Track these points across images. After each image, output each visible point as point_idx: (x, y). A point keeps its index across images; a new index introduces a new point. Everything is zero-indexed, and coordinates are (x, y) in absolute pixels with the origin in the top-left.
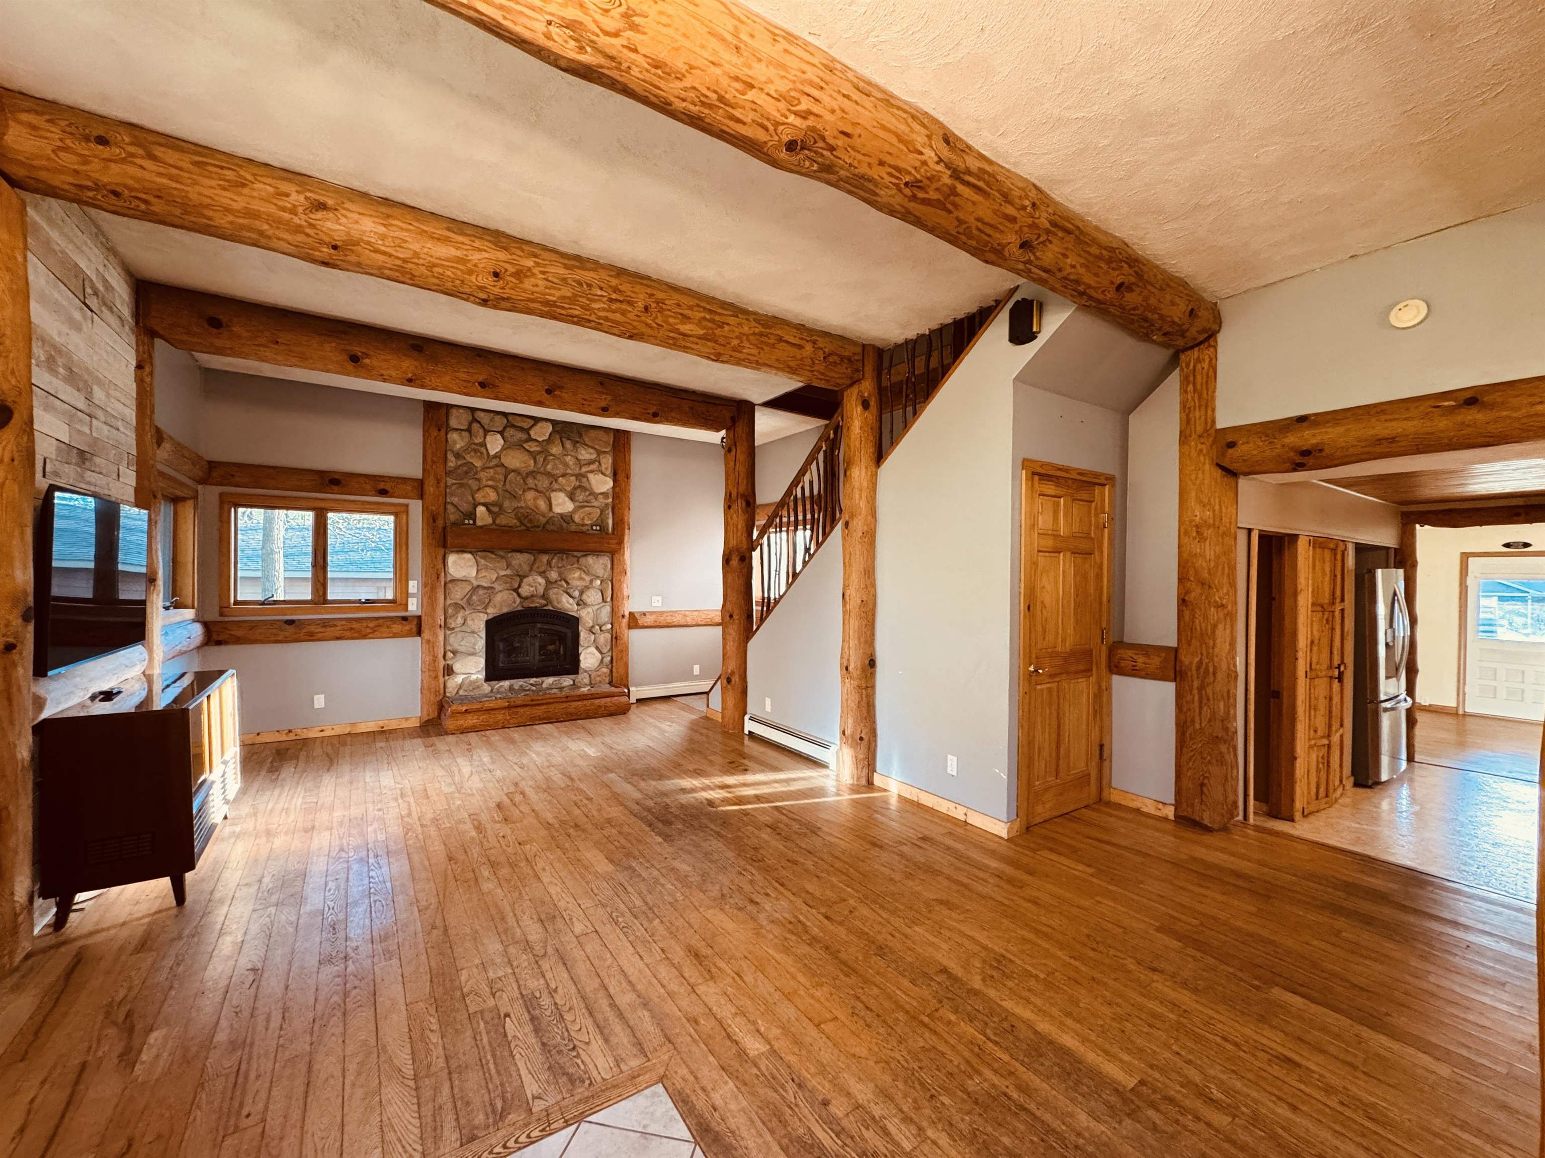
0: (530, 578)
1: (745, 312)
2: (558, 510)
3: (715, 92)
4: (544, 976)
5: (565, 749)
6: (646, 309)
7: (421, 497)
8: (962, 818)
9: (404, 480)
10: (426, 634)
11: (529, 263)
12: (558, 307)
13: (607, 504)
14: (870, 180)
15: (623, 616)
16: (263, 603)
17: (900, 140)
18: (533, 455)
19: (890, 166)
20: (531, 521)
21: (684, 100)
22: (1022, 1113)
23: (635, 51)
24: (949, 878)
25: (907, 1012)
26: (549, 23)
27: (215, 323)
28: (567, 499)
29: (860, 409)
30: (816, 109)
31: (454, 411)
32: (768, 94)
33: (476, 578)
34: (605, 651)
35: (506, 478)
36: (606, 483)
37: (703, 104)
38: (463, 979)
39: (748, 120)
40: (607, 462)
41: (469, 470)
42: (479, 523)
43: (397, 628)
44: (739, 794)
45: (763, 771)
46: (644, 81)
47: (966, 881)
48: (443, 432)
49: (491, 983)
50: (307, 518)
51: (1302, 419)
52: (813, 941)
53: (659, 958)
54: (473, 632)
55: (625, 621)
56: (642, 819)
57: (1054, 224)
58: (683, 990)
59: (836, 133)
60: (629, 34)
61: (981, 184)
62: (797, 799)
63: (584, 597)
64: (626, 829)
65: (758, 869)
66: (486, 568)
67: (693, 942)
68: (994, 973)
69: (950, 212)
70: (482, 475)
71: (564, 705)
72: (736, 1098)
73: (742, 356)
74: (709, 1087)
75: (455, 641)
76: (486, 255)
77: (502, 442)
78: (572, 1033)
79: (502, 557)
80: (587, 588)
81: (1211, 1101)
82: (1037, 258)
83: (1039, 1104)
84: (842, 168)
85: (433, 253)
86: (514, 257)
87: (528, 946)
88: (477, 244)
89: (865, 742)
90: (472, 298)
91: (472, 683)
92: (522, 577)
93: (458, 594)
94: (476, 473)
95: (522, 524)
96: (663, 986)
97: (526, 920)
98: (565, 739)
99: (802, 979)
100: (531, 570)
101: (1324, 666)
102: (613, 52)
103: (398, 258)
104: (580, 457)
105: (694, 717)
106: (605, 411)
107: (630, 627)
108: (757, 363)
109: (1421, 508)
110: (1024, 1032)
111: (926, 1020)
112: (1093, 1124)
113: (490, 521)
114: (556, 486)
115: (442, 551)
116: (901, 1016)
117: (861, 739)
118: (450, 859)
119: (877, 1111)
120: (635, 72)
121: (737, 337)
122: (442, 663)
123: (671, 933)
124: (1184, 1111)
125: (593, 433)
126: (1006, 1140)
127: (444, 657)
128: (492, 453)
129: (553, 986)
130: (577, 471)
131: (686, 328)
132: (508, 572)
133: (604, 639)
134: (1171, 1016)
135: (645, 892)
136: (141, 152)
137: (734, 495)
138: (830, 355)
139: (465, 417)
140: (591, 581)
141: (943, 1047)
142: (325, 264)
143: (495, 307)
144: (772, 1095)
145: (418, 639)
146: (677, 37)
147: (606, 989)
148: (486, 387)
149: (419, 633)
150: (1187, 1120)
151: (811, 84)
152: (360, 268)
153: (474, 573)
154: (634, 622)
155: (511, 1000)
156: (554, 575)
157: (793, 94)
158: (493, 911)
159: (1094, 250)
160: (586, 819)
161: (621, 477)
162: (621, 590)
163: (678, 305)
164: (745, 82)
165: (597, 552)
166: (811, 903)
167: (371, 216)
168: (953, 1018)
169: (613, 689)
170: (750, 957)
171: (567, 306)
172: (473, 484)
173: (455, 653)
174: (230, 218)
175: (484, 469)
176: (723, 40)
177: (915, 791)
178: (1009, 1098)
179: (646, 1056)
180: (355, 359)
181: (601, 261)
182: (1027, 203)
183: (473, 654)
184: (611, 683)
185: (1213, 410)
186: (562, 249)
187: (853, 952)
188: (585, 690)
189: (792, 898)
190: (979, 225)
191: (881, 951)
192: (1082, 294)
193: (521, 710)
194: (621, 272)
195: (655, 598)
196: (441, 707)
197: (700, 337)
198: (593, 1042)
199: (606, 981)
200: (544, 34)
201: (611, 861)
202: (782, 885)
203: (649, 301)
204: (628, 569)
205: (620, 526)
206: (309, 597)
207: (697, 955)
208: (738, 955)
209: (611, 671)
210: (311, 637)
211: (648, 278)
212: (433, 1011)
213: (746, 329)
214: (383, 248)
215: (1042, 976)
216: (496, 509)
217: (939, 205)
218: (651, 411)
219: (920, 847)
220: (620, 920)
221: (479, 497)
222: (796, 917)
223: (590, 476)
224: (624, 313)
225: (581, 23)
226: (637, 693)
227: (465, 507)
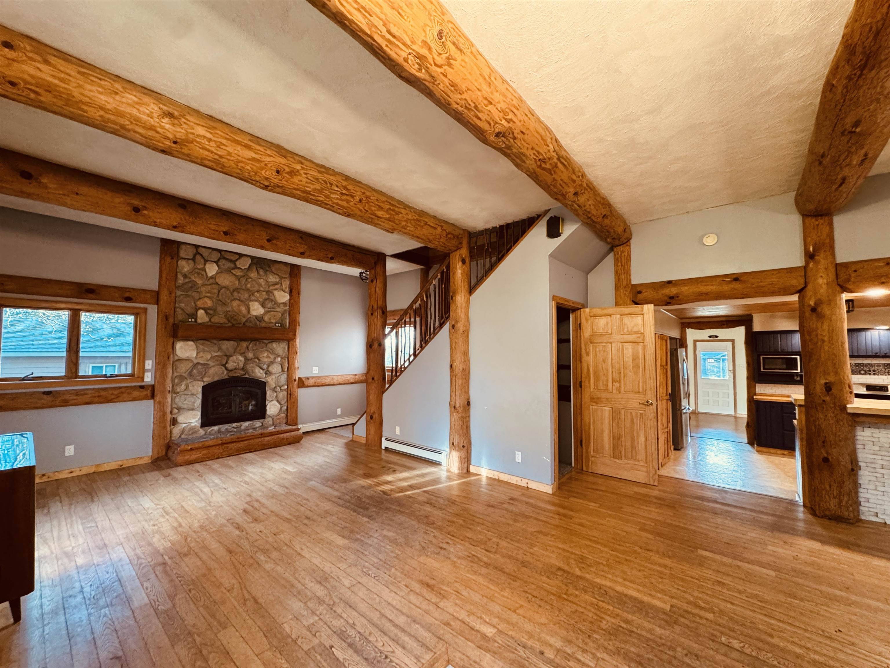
0: (235, 357)
1: (409, 207)
2: (254, 313)
3: (474, 103)
4: (341, 617)
5: (271, 469)
6: (360, 201)
7: (157, 303)
8: (525, 485)
9: (145, 291)
10: (158, 398)
11: (298, 167)
12: (311, 195)
13: (285, 310)
14: (524, 155)
15: (295, 380)
16: (23, 379)
17: (542, 139)
18: (239, 278)
19: (536, 150)
20: (235, 320)
21: (458, 104)
22: (632, 634)
23: (446, 76)
24: (536, 519)
25: (554, 595)
26: (410, 54)
27: (27, 176)
28: (260, 306)
29: (460, 263)
30: (514, 119)
31: (183, 247)
32: (497, 109)
33: (196, 358)
34: (283, 402)
35: (219, 292)
36: (284, 297)
37: (466, 108)
38: (288, 629)
39: (483, 119)
40: (286, 284)
41: (194, 286)
42: (199, 321)
43: (136, 394)
44: (399, 485)
45: (405, 471)
46: (443, 91)
47: (545, 519)
48: (175, 261)
49: (309, 629)
50: (65, 315)
51: (669, 282)
52: (487, 565)
53: (407, 592)
54: (193, 395)
55: (296, 383)
56: (348, 508)
57: (587, 185)
58: (431, 608)
59: (519, 131)
60: (446, 67)
61: (566, 163)
62: (433, 485)
63: (270, 369)
64: (340, 515)
65: (435, 528)
66: (204, 351)
67: (421, 578)
68: (583, 566)
69: (552, 175)
70: (203, 289)
71: (260, 440)
72: (495, 662)
73: (406, 231)
74: (477, 660)
75: (180, 401)
76: (272, 159)
77: (217, 268)
78: (381, 649)
79: (215, 344)
80: (272, 363)
81: (702, 608)
82: (578, 200)
83: (637, 628)
84: (515, 148)
85: (241, 154)
86: (289, 162)
87: (320, 601)
88: (268, 152)
89: (466, 448)
90: (258, 184)
91: (191, 429)
92: (228, 357)
93: (183, 368)
94: (198, 288)
95: (229, 321)
96: (419, 608)
97: (310, 585)
98: (267, 462)
99: (492, 587)
100: (234, 352)
101: (665, 394)
102: (435, 75)
103: (216, 154)
104: (270, 280)
105: (345, 441)
106: (302, 255)
107: (299, 387)
108: (413, 235)
109: (691, 321)
110: (612, 593)
111: (565, 597)
112: (663, 631)
113: (207, 319)
114: (253, 298)
115: (171, 340)
116: (552, 597)
117: (463, 446)
118: (230, 552)
119: (569, 650)
120: (441, 86)
121: (405, 221)
122: (169, 417)
123: (405, 575)
124: (695, 615)
125: (278, 266)
126: (632, 649)
127: (171, 412)
128: (210, 275)
129: (351, 622)
130: (267, 289)
131: (380, 213)
132: (219, 353)
133: (282, 395)
134: (666, 571)
135: (377, 553)
136: (38, 58)
137: (375, 307)
138: (449, 234)
139: (191, 252)
140: (275, 359)
141: (580, 609)
142: (163, 152)
143: (271, 191)
144: (513, 656)
145: (151, 401)
146: (467, 74)
147: (386, 617)
148: (227, 235)
149: (153, 396)
150: (697, 619)
151: (515, 107)
152: (190, 158)
153: (195, 354)
154: (302, 383)
155: (328, 636)
156: (250, 355)
157: (507, 110)
158: (283, 582)
159: (598, 199)
160: (312, 513)
161: (294, 293)
162: (294, 364)
163: (377, 200)
164: (489, 101)
165: (278, 340)
166: (474, 544)
167: (203, 126)
168: (577, 593)
169: (290, 427)
170: (457, 580)
171: (317, 195)
172: (196, 295)
173: (179, 409)
174: (102, 113)
175: (203, 285)
176: (485, 79)
177: (496, 473)
178: (623, 628)
179: (432, 651)
180: (136, 210)
181: (336, 170)
182: (580, 174)
183: (193, 409)
184: (286, 423)
185: (630, 276)
186: (315, 161)
187: (510, 567)
188: (271, 429)
189: (463, 542)
190: (561, 182)
191: (524, 564)
192: (589, 218)
193: (231, 446)
194: (347, 178)
195: (314, 368)
196: (168, 447)
197: (386, 219)
198: (396, 650)
199: (383, 612)
200: (404, 58)
201: (344, 537)
202: (453, 536)
203: (362, 196)
204: (298, 351)
205: (294, 324)
206: (63, 374)
207: (428, 585)
208: (452, 581)
209: (287, 415)
210: (65, 403)
211: (360, 182)
212: (279, 655)
213: (410, 217)
214: (208, 147)
215: (605, 563)
216: (211, 312)
217: (549, 171)
218: (330, 256)
219: (513, 504)
220: (370, 572)
221: (200, 303)
222: (470, 553)
223: (276, 293)
224: (348, 202)
225: (426, 57)
226: (304, 428)
227: (189, 310)
